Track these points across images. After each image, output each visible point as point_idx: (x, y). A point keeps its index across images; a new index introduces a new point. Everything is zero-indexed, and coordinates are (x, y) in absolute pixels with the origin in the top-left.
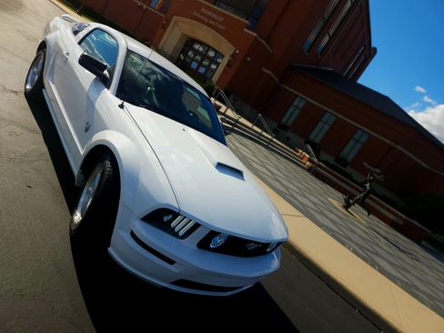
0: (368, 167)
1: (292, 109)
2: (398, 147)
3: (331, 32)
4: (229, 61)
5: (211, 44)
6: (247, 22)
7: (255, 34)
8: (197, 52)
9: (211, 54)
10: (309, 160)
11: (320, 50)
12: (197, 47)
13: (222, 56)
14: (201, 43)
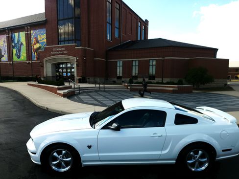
1: (118, 68)
4: (77, 64)
6: (75, 44)
7: (81, 47)
8: (63, 68)
9: (69, 65)
12: (61, 66)
13: (74, 64)
14: (62, 63)
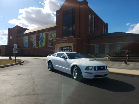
0: (124, 51)
1: (96, 49)
2: (129, 42)
3: (93, 27)
4: (74, 47)
5: (67, 46)
6: (73, 37)
7: (76, 38)
8: (65, 50)
9: (68, 48)
10: (109, 58)
11: (93, 32)
12: (64, 48)
13: (71, 47)
14: (65, 47)
